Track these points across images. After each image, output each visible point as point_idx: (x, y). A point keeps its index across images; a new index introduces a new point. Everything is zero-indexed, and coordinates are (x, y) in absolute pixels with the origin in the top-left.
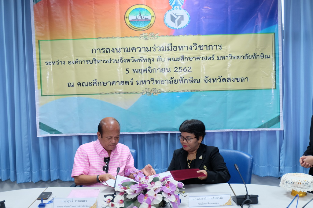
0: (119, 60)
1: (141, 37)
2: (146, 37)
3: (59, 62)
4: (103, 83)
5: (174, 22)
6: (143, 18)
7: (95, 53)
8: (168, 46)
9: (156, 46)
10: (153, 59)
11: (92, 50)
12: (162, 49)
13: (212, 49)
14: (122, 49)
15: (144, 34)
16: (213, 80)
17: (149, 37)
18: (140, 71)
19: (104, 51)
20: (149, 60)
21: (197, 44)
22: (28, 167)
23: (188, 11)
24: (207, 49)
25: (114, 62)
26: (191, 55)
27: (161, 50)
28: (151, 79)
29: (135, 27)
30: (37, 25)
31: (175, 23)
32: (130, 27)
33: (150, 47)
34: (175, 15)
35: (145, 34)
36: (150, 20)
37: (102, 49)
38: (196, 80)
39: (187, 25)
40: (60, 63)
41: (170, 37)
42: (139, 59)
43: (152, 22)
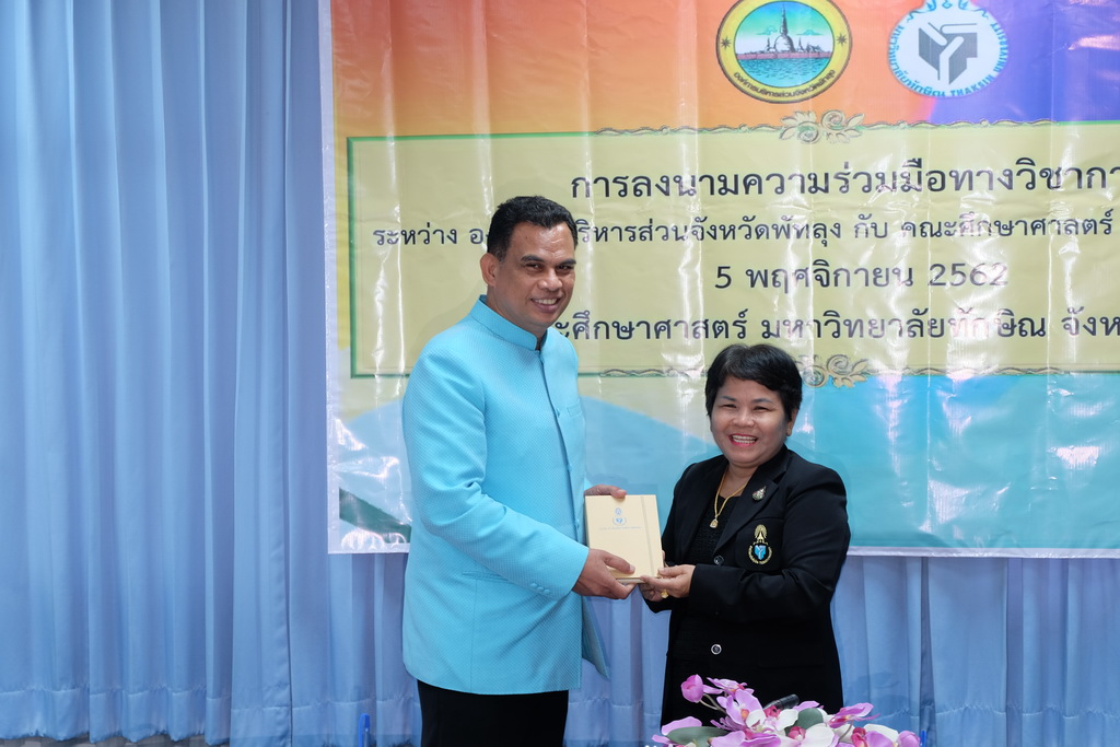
0: (689, 230)
1: (788, 128)
2: (808, 128)
3: (431, 230)
4: (618, 327)
5: (936, 65)
6: (796, 46)
7: (588, 195)
8: (906, 169)
9: (852, 170)
10: (839, 228)
11: (575, 183)
12: (876, 182)
13: (1104, 185)
14: (701, 179)
15: (800, 118)
16: (1107, 323)
17: (823, 131)
18: (781, 278)
19: (625, 190)
20: (820, 230)
21: (1033, 164)
22: (281, 685)
23: (996, 17)
24: (1080, 187)
25: (667, 235)
26: (1007, 214)
27: (873, 187)
28: (825, 314)
29: (761, 87)
30: (341, 73)
31: (937, 67)
32: (741, 84)
33: (826, 175)
34: (941, 32)
35: (805, 118)
36: (829, 56)
37: (615, 181)
38: (1027, 323)
39: (990, 77)
40: (434, 239)
41: (914, 129)
42: (775, 227)
43: (835, 64)
